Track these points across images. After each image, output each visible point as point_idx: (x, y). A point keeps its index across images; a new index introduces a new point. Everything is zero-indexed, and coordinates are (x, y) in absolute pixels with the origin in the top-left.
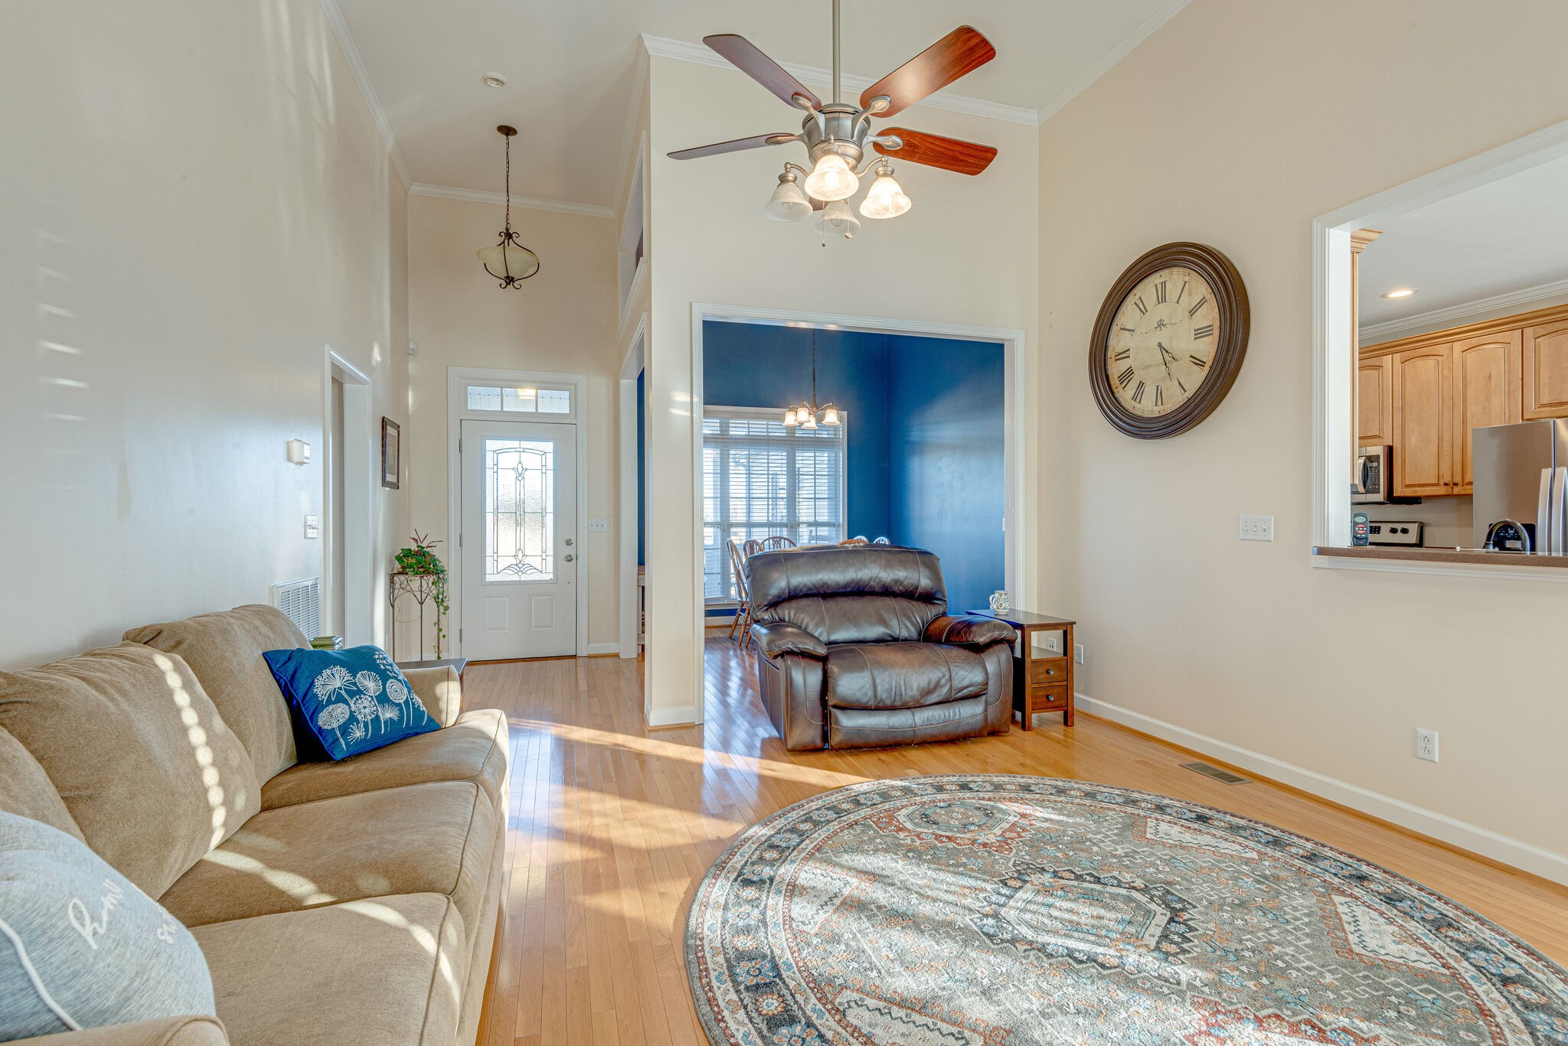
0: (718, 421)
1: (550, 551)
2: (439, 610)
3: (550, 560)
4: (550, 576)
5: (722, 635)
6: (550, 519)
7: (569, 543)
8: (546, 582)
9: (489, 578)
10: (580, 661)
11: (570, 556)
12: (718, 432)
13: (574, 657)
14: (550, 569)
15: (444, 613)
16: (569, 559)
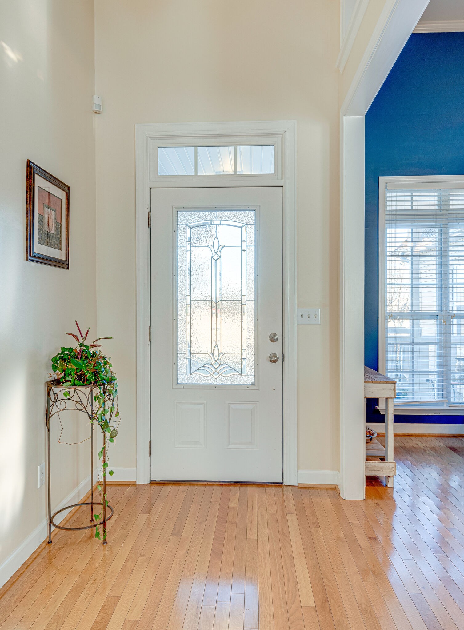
0: (435, 194)
1: (252, 350)
2: (105, 435)
3: (251, 360)
4: (251, 380)
5: (442, 445)
6: (251, 307)
7: (273, 339)
8: (246, 388)
9: (182, 380)
10: (289, 493)
11: (275, 355)
12: (435, 208)
13: (280, 485)
14: (251, 370)
15: (111, 441)
16: (273, 360)
